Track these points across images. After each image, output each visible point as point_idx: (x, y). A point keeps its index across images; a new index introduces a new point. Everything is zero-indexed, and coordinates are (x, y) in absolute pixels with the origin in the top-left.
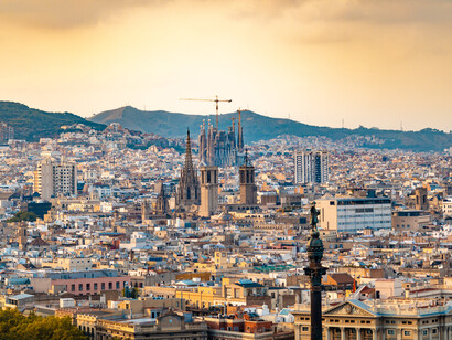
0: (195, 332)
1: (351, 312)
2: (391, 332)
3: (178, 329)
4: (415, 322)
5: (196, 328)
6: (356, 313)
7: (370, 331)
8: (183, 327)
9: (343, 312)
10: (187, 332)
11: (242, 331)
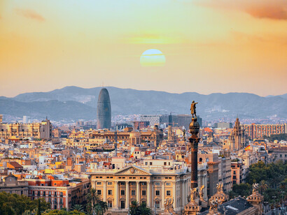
0: (22, 187)
1: (134, 173)
2: (158, 184)
3: (14, 185)
4: (173, 178)
5: (23, 184)
6: (137, 173)
7: (145, 183)
8: (17, 184)
9: (128, 172)
10: (19, 187)
11: (50, 185)
